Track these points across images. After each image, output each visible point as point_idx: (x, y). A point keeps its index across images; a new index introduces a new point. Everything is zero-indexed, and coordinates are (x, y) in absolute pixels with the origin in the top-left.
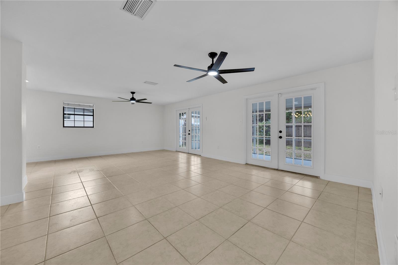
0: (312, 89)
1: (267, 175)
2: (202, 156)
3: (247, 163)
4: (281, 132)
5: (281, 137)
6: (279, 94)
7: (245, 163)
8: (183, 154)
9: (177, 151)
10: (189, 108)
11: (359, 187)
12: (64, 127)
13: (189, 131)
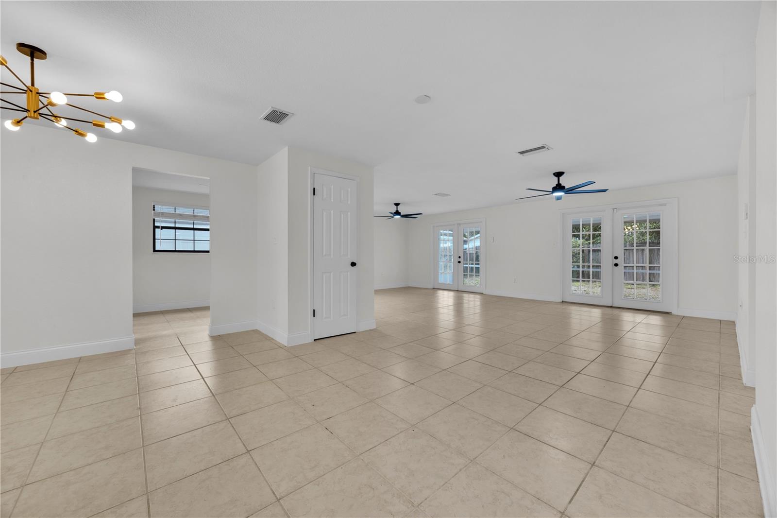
0: (661, 205)
1: (596, 313)
2: (485, 295)
3: (564, 300)
4: (616, 258)
5: (616, 265)
6: (613, 209)
7: (560, 300)
8: (446, 293)
9: (434, 288)
10: (460, 224)
11: (720, 321)
12: (155, 251)
13: (460, 257)
